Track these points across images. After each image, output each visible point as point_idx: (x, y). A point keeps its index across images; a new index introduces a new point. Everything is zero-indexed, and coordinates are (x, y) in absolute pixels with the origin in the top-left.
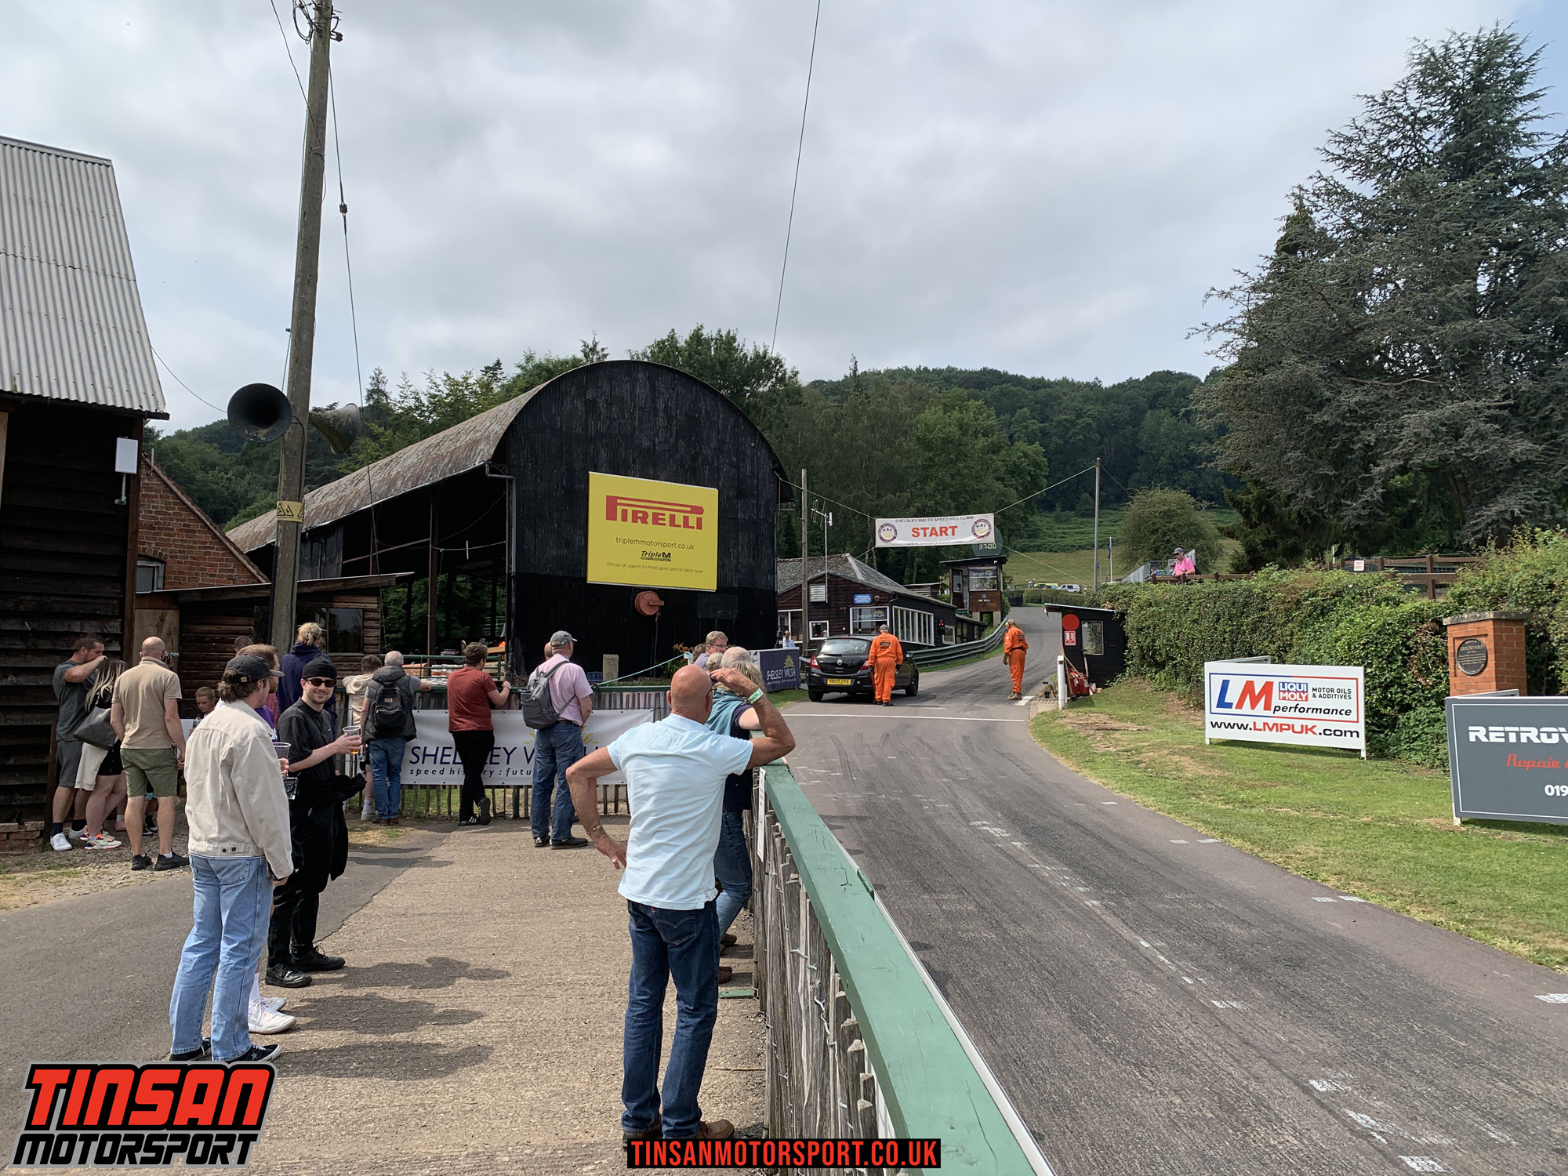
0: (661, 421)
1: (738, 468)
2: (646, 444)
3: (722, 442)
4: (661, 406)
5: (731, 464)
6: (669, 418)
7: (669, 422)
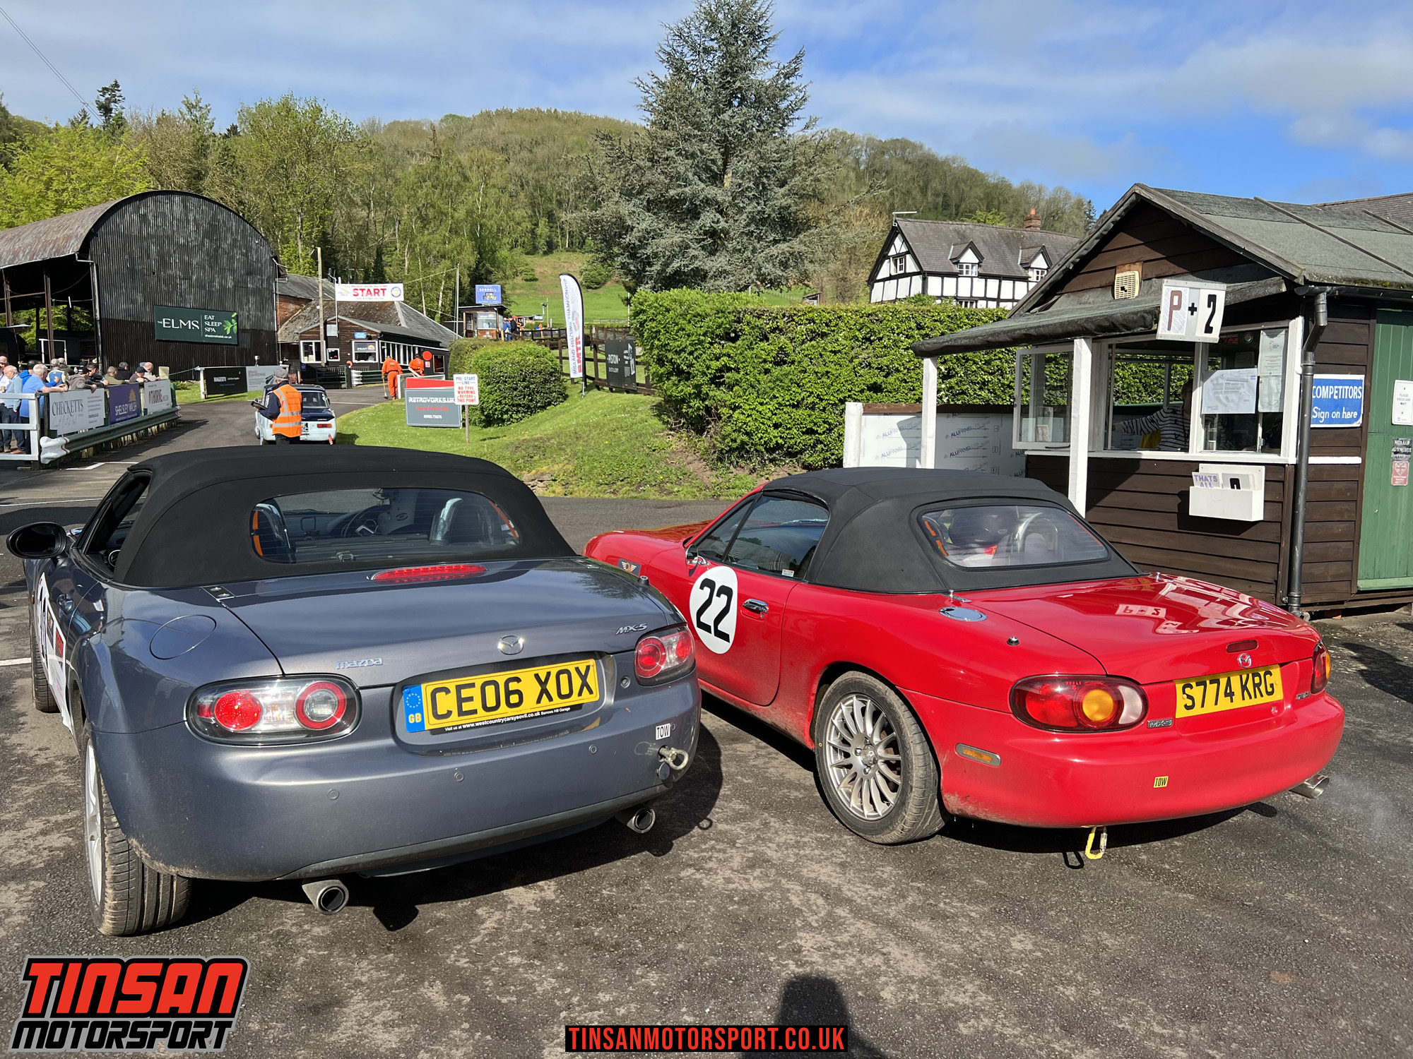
0: (192, 227)
1: (247, 257)
2: (182, 241)
3: (235, 240)
4: (191, 217)
5: (242, 254)
6: (197, 226)
7: (197, 228)
